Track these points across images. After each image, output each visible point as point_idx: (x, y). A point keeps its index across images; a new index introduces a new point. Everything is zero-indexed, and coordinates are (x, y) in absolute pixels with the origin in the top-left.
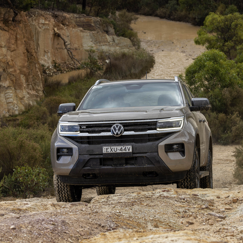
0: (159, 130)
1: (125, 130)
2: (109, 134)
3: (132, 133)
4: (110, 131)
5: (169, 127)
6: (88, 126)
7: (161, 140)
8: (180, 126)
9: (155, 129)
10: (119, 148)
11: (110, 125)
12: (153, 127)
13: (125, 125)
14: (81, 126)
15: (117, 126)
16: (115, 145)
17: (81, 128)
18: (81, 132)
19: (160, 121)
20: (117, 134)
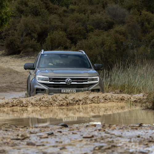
0: (88, 82)
1: (73, 82)
2: (65, 83)
3: (76, 83)
4: (65, 82)
5: (93, 81)
6: (54, 79)
7: (90, 87)
8: (97, 81)
9: (87, 82)
10: (69, 90)
11: (65, 79)
12: (86, 80)
13: (72, 79)
14: (50, 78)
15: (69, 79)
16: (67, 89)
17: (50, 79)
18: (50, 81)
19: (89, 78)
20: (68, 84)
